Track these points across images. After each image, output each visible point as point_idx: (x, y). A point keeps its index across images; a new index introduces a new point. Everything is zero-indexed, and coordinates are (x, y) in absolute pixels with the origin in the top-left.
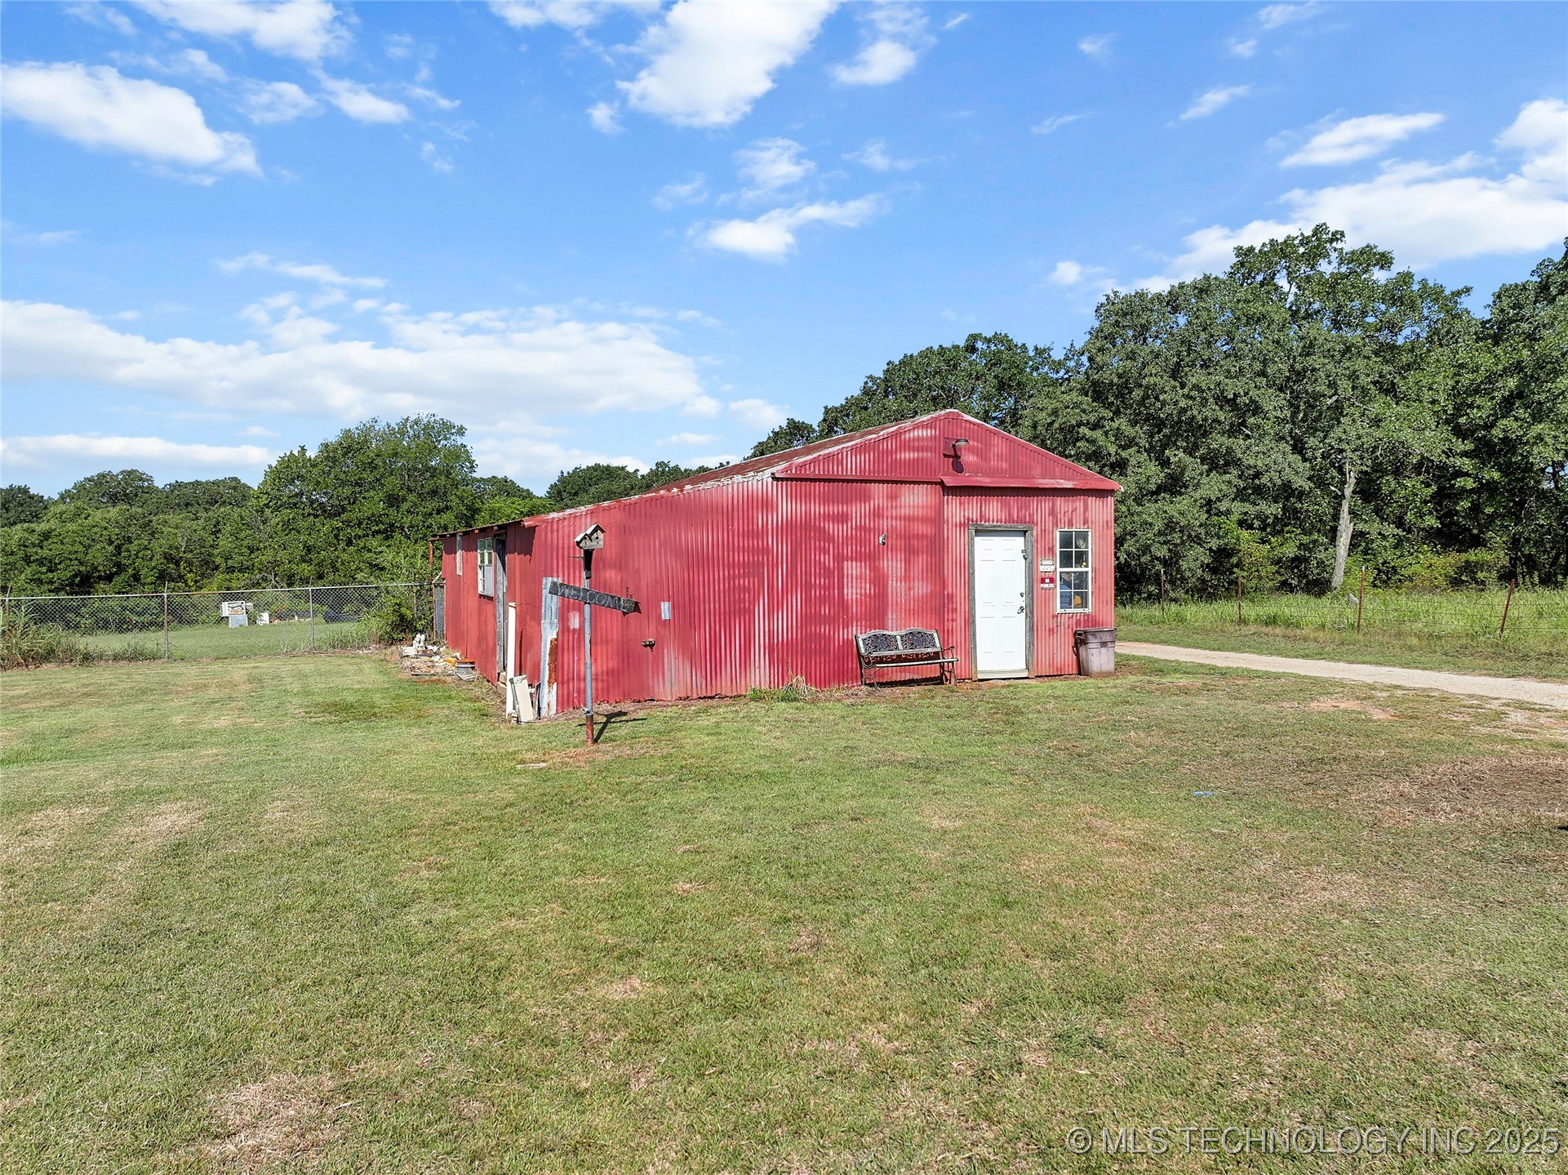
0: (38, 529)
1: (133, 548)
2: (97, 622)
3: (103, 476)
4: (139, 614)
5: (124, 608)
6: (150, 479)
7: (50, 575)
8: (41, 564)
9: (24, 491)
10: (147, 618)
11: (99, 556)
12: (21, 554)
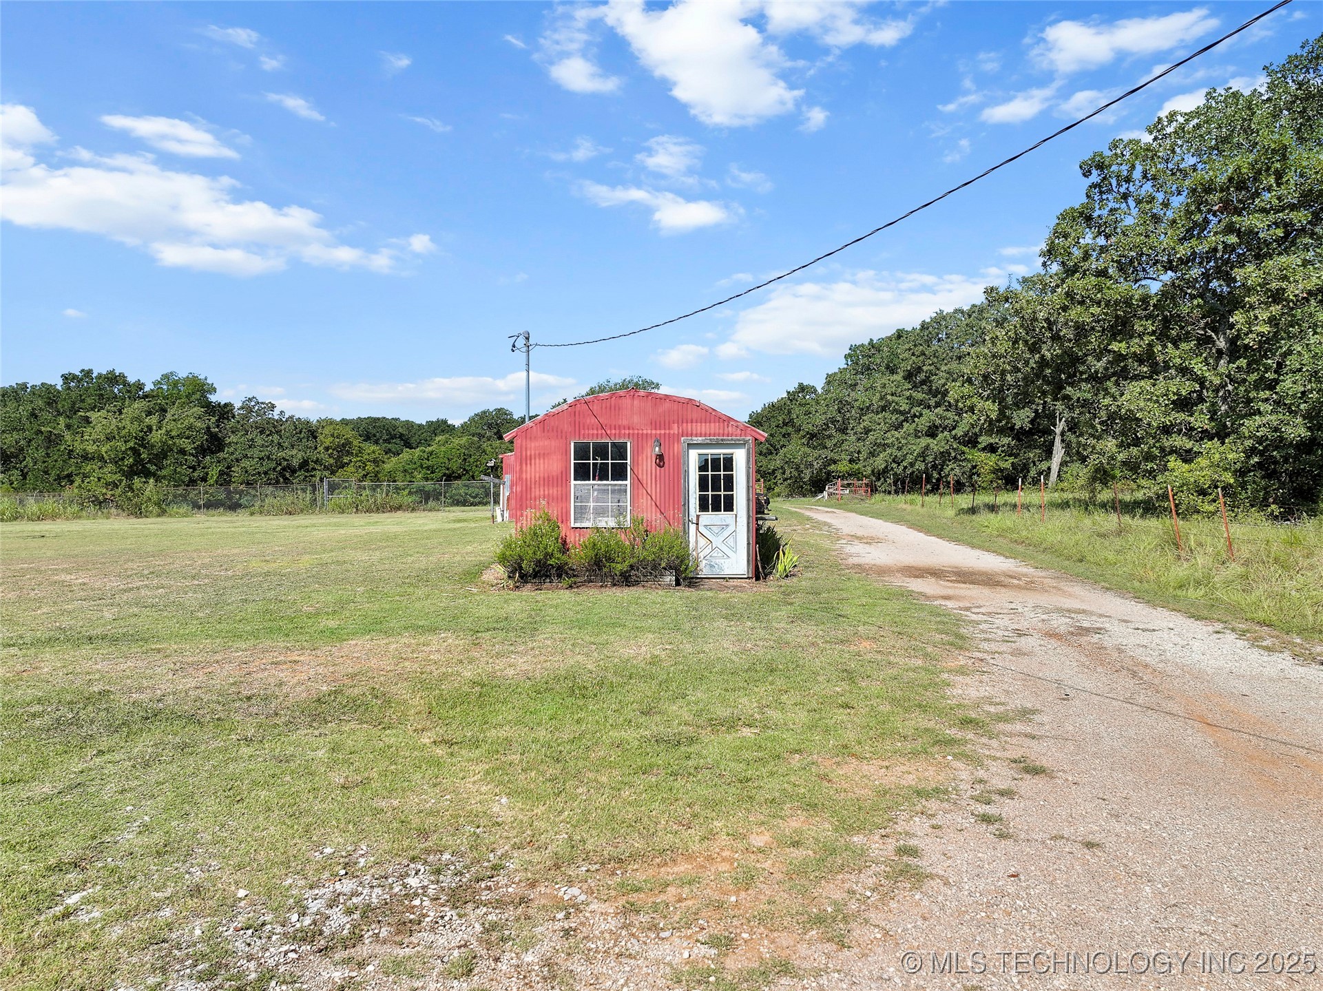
0: (427, 450)
1: (472, 460)
2: (453, 502)
3: (484, 412)
4: (474, 497)
5: (466, 494)
6: (511, 414)
7: (432, 475)
8: (428, 469)
9: (445, 422)
10: (477, 500)
11: (455, 465)
12: (418, 464)
